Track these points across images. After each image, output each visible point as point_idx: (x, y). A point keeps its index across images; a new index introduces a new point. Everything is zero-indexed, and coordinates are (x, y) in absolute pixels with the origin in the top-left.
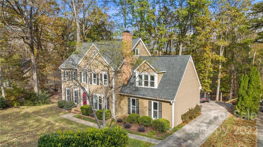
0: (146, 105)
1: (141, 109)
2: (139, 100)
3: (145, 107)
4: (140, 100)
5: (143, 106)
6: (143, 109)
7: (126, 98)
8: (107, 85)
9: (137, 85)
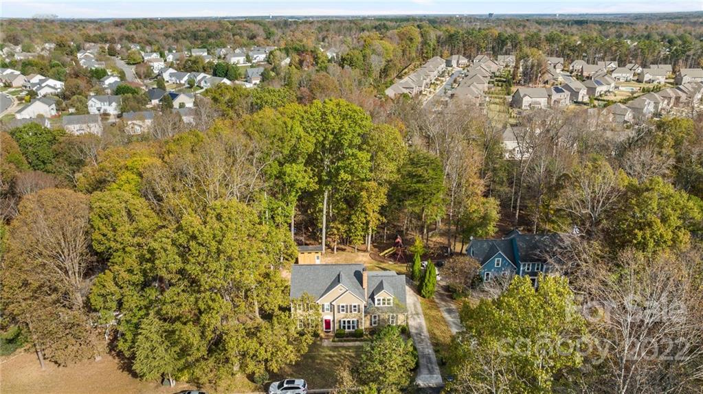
8: (357, 312)
9: (376, 305)
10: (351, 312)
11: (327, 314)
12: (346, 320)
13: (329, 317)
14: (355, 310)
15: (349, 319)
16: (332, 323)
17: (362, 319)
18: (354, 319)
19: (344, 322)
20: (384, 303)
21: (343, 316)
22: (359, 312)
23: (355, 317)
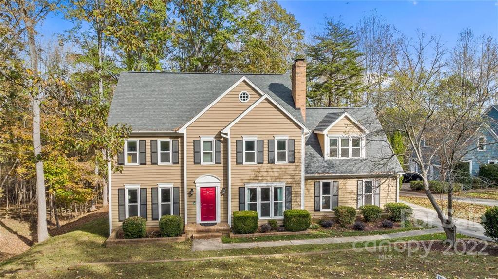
0: (350, 189)
1: (342, 197)
2: (339, 183)
3: (350, 191)
4: (341, 182)
5: (345, 192)
6: (345, 196)
7: (311, 183)
8: (286, 162)
9: (327, 157)
10: (271, 161)
11: (207, 171)
12: (259, 186)
13: (209, 179)
14: (282, 157)
15: (264, 185)
16: (219, 199)
17: (299, 183)
18: (278, 184)
19: (253, 191)
20: (345, 153)
21: (249, 174)
22: (292, 162)
23: (279, 178)
